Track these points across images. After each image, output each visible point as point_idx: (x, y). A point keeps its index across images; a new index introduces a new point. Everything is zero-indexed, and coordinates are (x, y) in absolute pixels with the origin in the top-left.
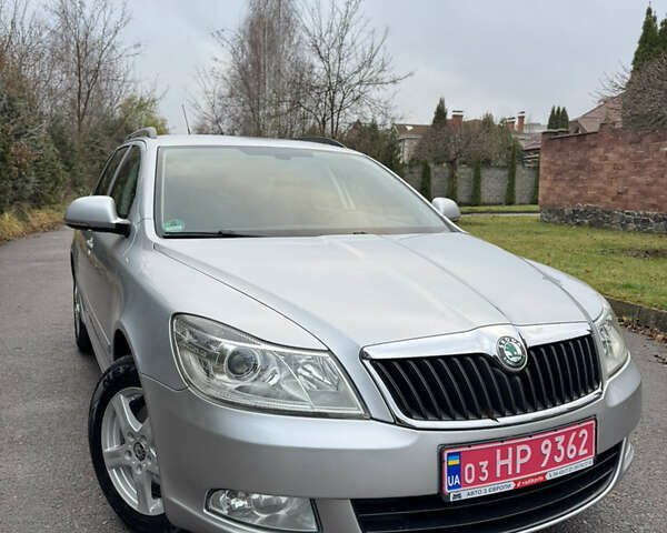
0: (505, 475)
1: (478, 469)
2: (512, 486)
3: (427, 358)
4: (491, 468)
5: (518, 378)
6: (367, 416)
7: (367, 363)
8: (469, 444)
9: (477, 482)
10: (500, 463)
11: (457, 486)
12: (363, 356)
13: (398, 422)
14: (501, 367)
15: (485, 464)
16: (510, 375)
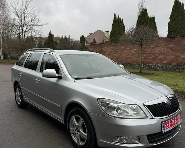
0: (171, 127)
1: (167, 125)
2: (171, 128)
3: (156, 104)
4: (169, 125)
5: (170, 107)
6: (147, 117)
7: (145, 106)
8: (165, 121)
9: (167, 128)
10: (170, 124)
11: (164, 130)
12: (144, 105)
13: (153, 118)
14: (167, 105)
15: (168, 124)
16: (169, 106)
